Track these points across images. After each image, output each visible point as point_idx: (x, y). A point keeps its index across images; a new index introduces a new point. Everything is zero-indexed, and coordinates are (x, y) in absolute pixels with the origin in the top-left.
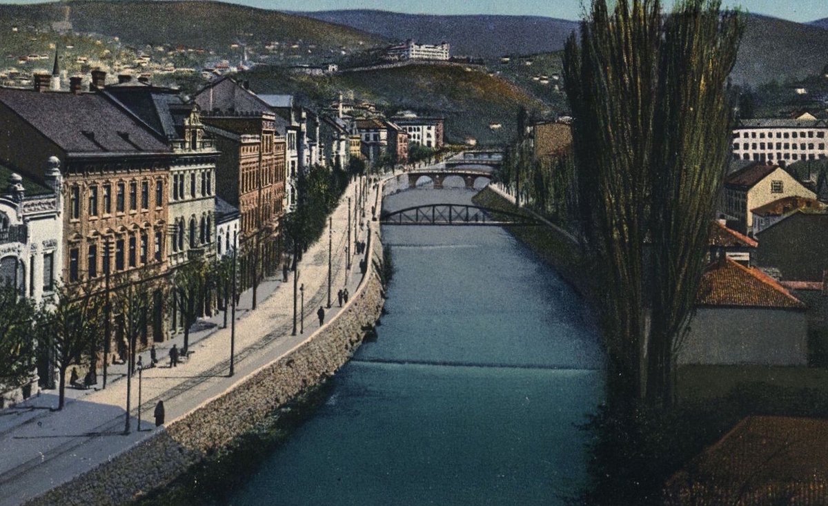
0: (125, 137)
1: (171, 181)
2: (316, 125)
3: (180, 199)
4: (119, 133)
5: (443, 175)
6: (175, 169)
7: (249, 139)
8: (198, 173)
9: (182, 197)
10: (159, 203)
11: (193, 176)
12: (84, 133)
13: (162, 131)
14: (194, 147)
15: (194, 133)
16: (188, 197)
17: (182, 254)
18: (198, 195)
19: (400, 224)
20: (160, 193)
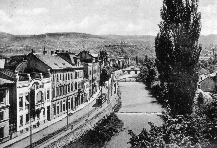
0: (64, 64)
1: (74, 74)
2: (103, 60)
3: (76, 78)
4: (63, 64)
5: (130, 71)
6: (75, 71)
7: (89, 64)
8: (80, 72)
9: (77, 77)
10: (72, 79)
11: (79, 72)
12: (55, 64)
13: (72, 63)
14: (79, 66)
15: (79, 63)
16: (78, 77)
17: (77, 90)
18: (80, 77)
19: (122, 82)
20: (72, 77)
